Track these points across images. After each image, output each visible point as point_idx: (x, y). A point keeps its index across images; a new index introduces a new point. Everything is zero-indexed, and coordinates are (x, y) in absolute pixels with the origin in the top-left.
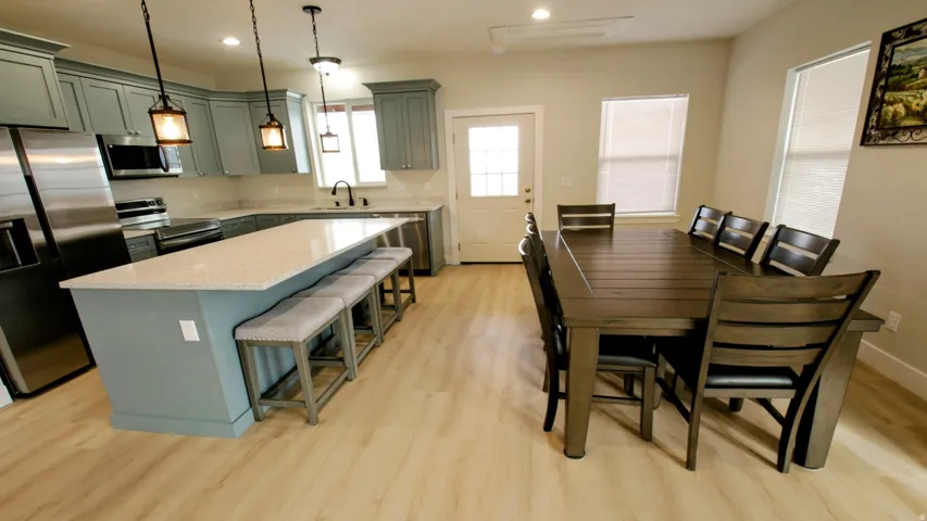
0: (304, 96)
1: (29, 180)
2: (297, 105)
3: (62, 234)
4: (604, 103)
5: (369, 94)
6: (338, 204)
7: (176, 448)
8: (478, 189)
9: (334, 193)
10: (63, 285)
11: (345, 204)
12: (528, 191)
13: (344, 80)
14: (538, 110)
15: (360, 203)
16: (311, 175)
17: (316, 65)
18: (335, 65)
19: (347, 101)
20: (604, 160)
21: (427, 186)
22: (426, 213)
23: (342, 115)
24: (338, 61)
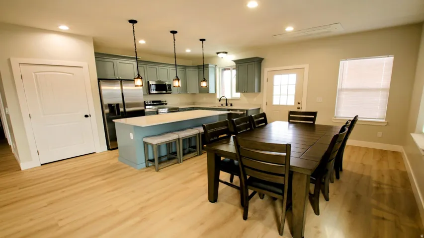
0: (216, 66)
1: (122, 94)
2: (213, 70)
3: (127, 110)
4: (342, 63)
5: (234, 64)
6: (222, 105)
7: (125, 168)
8: (276, 101)
9: (220, 101)
10: (113, 120)
11: (224, 105)
12: (299, 103)
13: (228, 59)
14: (306, 66)
15: (229, 105)
16: (215, 94)
17: (219, 55)
18: (225, 54)
19: (231, 66)
20: (341, 90)
21: (255, 99)
22: (247, 110)
23: (229, 71)
24: (226, 53)
